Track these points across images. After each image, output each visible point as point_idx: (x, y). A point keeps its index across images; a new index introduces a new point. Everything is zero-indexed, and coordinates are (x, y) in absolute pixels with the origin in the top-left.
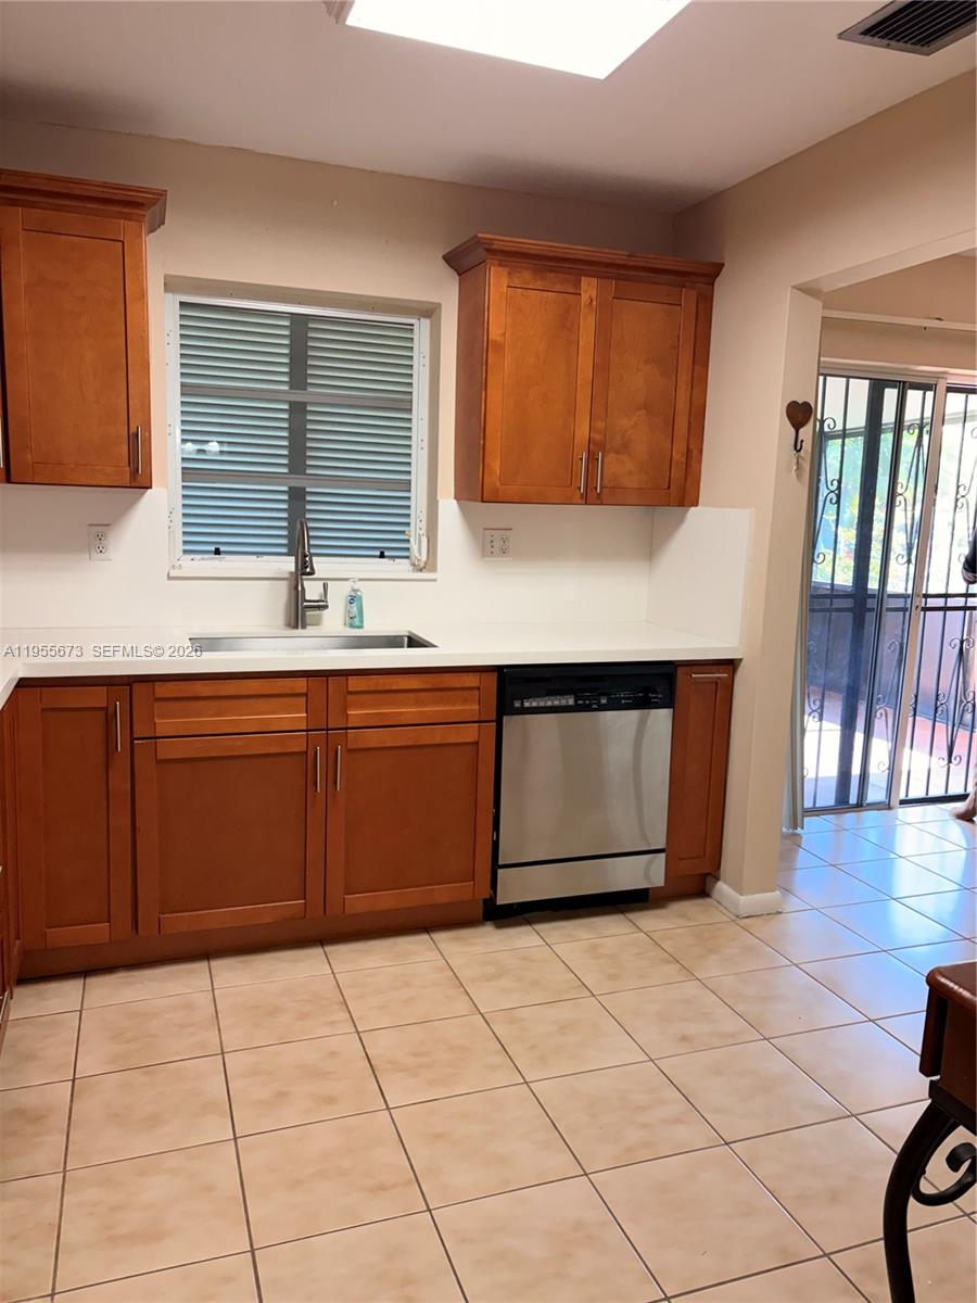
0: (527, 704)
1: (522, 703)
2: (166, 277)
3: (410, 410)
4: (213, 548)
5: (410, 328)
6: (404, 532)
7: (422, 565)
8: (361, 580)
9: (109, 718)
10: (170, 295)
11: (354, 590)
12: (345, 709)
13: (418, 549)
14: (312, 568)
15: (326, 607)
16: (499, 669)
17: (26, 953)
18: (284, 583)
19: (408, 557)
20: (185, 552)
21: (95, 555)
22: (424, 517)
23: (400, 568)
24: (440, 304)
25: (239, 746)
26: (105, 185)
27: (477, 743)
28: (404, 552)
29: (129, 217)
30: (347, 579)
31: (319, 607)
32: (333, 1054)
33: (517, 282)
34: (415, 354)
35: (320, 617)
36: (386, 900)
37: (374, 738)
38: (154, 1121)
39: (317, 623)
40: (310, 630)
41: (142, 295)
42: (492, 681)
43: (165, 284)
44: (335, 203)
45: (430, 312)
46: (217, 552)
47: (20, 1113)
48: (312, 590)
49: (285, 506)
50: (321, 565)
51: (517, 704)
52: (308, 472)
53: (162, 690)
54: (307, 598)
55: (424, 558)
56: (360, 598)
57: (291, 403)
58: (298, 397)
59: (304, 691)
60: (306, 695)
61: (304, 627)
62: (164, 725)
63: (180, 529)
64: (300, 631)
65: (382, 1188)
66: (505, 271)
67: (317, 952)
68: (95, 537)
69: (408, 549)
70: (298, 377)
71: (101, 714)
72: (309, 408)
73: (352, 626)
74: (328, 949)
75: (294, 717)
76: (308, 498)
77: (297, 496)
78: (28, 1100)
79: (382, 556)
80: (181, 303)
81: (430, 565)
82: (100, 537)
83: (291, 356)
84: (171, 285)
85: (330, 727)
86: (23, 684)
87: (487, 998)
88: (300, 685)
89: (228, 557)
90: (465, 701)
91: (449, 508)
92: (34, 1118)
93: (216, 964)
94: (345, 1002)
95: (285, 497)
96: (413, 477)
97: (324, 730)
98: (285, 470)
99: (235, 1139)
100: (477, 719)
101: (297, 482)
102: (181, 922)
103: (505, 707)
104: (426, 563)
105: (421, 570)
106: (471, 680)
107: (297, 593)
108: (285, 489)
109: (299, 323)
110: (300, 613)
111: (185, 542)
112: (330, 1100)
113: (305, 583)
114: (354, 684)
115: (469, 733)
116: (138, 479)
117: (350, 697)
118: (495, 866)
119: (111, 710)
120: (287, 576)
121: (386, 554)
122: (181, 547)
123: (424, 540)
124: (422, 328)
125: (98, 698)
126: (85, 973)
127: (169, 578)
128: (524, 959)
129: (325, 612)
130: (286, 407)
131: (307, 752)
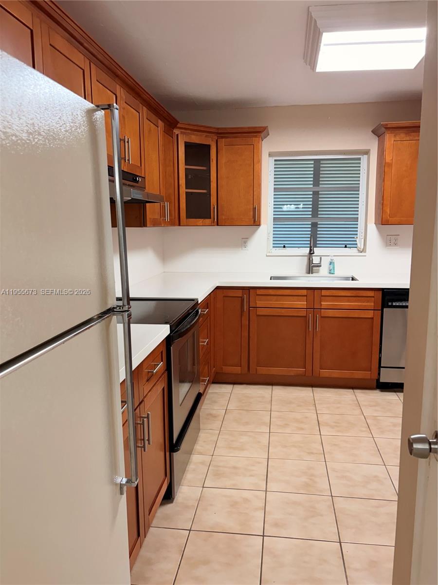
0: (394, 304)
1: (392, 304)
2: (269, 152)
3: (359, 191)
4: (283, 246)
5: (359, 159)
6: (354, 238)
7: (361, 250)
8: (334, 256)
9: (243, 301)
10: (271, 158)
11: (332, 260)
12: (321, 302)
13: (360, 244)
14: (313, 251)
15: (321, 266)
16: (383, 289)
17: (217, 373)
18: (306, 257)
19: (356, 247)
20: (273, 247)
21: (244, 248)
22: (363, 231)
23: (353, 251)
24: (370, 150)
25: (284, 312)
26: (249, 128)
27: (373, 318)
28: (354, 245)
29: (256, 137)
30: (329, 256)
31: (318, 266)
32: (306, 417)
33: (398, 138)
34: (361, 169)
35: (319, 270)
36: (336, 374)
37: (331, 313)
38: (247, 423)
39: (318, 272)
40: (314, 275)
41: (260, 161)
42: (380, 294)
43: (269, 154)
44: (329, 118)
45: (367, 152)
46: (284, 247)
47: (211, 414)
48: (316, 260)
49: (310, 229)
50: (317, 251)
51: (390, 304)
52: (319, 216)
53: (259, 292)
54: (314, 263)
55: (362, 247)
56: (334, 263)
57: (313, 192)
58: (316, 189)
59: (306, 294)
60: (306, 296)
61: (312, 273)
62: (259, 303)
63: (272, 239)
64: (311, 275)
65: (312, 453)
66: (393, 135)
67: (310, 389)
68: (244, 242)
69: (357, 244)
70: (316, 181)
71: (240, 299)
72: (320, 193)
73: (330, 273)
74: (314, 388)
75: (302, 303)
76: (319, 226)
77: (314, 226)
78: (214, 412)
79: (346, 247)
80: (275, 160)
81: (364, 251)
82: (245, 243)
83: (314, 174)
84: (270, 155)
85: (315, 308)
86: (218, 288)
87: (368, 412)
88: (304, 292)
89: (288, 249)
90: (368, 302)
91: (372, 228)
92: (215, 417)
93: (274, 387)
94: (315, 404)
95: (310, 226)
96: (359, 216)
97: (313, 309)
98: (310, 216)
99: (270, 432)
100: (373, 309)
101: (314, 221)
102: (263, 370)
103: (384, 305)
104: (363, 249)
105: (361, 252)
106: (371, 294)
107: (310, 261)
108: (310, 223)
109: (317, 162)
110: (311, 268)
111: (273, 244)
112: (302, 429)
113: (313, 257)
114: (324, 293)
115: (370, 314)
116: (256, 222)
117: (323, 298)
118: (380, 367)
119: (243, 298)
120: (307, 255)
121: (347, 246)
122: (272, 245)
123: (363, 240)
124: (364, 158)
125: (239, 293)
126: (234, 383)
127: (267, 256)
128: (389, 402)
129: (321, 268)
130: (311, 193)
131: (306, 316)
